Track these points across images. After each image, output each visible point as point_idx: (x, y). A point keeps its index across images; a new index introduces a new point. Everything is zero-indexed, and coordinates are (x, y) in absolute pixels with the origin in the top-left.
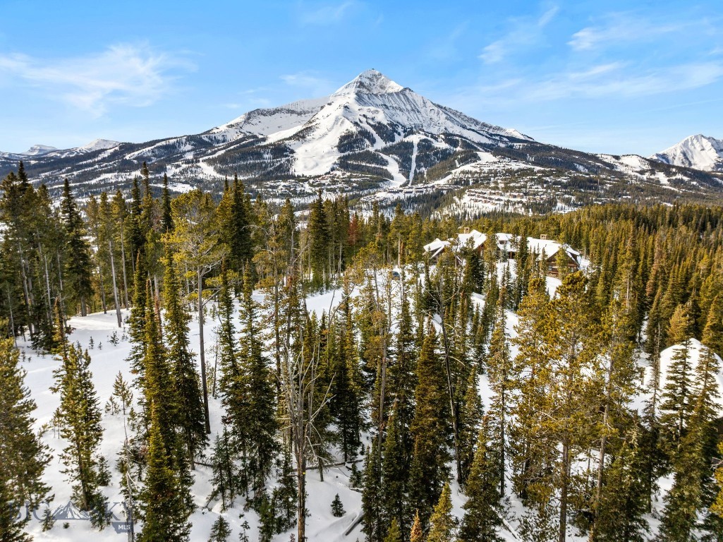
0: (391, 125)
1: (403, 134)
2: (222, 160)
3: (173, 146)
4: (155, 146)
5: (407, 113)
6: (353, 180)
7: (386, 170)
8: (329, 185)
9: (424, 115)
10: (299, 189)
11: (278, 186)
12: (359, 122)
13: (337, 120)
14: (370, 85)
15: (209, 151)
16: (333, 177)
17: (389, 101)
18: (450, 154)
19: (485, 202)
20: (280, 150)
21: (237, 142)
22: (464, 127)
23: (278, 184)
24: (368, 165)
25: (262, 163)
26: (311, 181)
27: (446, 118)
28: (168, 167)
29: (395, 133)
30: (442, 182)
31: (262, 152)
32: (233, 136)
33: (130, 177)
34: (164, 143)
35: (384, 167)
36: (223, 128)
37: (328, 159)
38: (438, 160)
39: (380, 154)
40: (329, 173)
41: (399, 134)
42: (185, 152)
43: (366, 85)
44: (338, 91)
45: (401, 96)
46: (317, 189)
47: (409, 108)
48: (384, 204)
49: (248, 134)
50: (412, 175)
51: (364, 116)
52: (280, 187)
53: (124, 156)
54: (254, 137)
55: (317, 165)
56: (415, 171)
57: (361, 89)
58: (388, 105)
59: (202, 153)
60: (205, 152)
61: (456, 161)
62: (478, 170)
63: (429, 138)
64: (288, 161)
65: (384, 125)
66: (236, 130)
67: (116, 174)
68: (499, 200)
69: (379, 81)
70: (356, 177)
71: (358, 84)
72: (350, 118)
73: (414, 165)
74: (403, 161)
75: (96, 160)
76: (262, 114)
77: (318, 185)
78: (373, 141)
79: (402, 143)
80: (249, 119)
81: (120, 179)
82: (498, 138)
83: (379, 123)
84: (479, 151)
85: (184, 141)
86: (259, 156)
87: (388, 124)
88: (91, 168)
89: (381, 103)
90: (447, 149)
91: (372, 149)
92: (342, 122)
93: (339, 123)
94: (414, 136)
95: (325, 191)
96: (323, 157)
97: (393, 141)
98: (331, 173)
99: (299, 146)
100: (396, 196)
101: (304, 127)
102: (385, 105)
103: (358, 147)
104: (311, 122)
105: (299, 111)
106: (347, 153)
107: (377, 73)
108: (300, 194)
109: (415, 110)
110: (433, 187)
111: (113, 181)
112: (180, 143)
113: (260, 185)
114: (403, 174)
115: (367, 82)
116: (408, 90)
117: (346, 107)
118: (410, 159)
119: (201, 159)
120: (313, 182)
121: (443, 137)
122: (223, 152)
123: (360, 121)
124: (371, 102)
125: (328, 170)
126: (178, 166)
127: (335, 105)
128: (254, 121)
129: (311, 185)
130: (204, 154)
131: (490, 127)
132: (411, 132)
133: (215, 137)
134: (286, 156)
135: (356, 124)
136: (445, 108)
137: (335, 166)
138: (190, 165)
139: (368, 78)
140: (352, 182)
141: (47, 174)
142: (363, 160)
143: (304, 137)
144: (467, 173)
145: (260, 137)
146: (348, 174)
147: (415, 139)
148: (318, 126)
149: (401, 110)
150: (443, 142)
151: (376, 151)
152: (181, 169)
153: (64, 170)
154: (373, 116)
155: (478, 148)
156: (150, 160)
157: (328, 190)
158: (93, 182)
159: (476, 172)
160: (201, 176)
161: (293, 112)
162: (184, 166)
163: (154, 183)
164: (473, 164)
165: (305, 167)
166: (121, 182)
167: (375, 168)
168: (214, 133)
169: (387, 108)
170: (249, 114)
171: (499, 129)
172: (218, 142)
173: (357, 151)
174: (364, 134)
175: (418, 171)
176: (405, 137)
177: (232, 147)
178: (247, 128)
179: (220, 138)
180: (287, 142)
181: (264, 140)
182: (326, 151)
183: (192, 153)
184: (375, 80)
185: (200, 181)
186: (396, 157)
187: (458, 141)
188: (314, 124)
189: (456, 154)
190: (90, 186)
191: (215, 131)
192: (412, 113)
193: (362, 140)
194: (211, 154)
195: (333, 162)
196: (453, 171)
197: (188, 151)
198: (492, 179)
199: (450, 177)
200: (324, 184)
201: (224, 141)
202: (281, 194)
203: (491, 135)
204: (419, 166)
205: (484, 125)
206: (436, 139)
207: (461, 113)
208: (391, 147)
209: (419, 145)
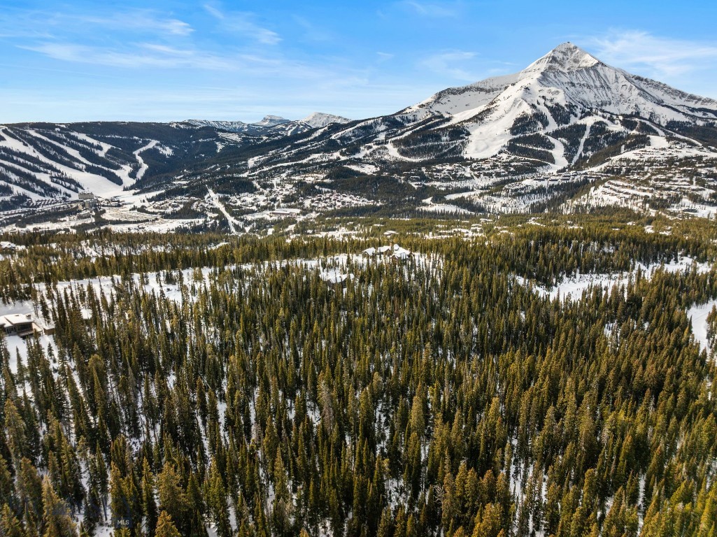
0: (570, 106)
1: (579, 115)
2: (406, 142)
3: (370, 127)
4: (356, 127)
5: (595, 90)
6: (513, 164)
7: (551, 154)
8: (489, 169)
9: (614, 91)
10: (459, 174)
11: (443, 170)
12: (536, 104)
13: (515, 102)
14: (563, 59)
15: (399, 132)
16: (496, 161)
17: (577, 78)
18: (622, 138)
19: (613, 195)
20: (459, 132)
21: (424, 122)
22: (660, 103)
23: (444, 167)
24: (534, 148)
25: (438, 145)
26: (474, 164)
27: (639, 94)
28: (362, 148)
29: (572, 115)
30: (595, 169)
31: (441, 134)
32: (423, 115)
33: (331, 158)
34: (363, 124)
35: (550, 151)
36: (415, 108)
37: (499, 141)
38: (607, 144)
39: (549, 137)
40: (495, 156)
41: (576, 116)
42: (379, 132)
43: (558, 59)
44: (529, 67)
45: (592, 72)
46: (476, 173)
47: (598, 84)
48: (523, 192)
49: (436, 113)
50: (576, 158)
51: (544, 97)
52: (445, 171)
53: (331, 136)
54: (441, 116)
55: (487, 147)
56: (581, 155)
57: (553, 64)
58: (575, 82)
59: (392, 134)
60: (396, 132)
61: (623, 147)
62: (637, 158)
63: (605, 121)
64: (463, 143)
65: (561, 107)
66: (426, 110)
67: (321, 154)
68: (626, 193)
69: (574, 54)
70: (519, 161)
71: (551, 59)
72: (528, 100)
73: (581, 148)
74: (571, 145)
75: (310, 139)
76: (452, 93)
77: (479, 170)
78: (546, 124)
79: (576, 126)
80: (439, 98)
81: (324, 159)
82: (700, 114)
83: (557, 104)
84: (657, 134)
85: (380, 121)
86: (438, 138)
87: (566, 105)
88: (305, 147)
89: (567, 80)
90: (619, 133)
91: (542, 133)
92: (520, 104)
93: (517, 105)
94: (591, 117)
95: (482, 175)
96: (495, 139)
97: (567, 123)
98: (498, 155)
99: (476, 128)
100: (540, 184)
101: (486, 108)
102: (572, 83)
103: (530, 130)
104: (492, 103)
105: (488, 88)
106: (518, 136)
107: (572, 46)
108: (459, 177)
109: (605, 86)
110: (586, 174)
111: (319, 161)
112: (376, 123)
113: (428, 168)
114: (567, 158)
115: (560, 56)
116: (600, 66)
117: (527, 88)
118: (579, 143)
119: (390, 140)
120: (475, 167)
121: (621, 118)
122: (411, 132)
123: (538, 103)
124: (556, 80)
125: (496, 153)
126: (370, 147)
127: (518, 86)
128: (444, 100)
129: (472, 169)
130: (395, 134)
131: (700, 99)
132: (589, 114)
133: (407, 117)
134: (462, 138)
135: (533, 106)
136: (646, 80)
137: (503, 149)
138: (379, 146)
139: (562, 52)
140: (511, 166)
141: (273, 151)
142: (530, 143)
143: (482, 119)
144: (624, 161)
145: (447, 116)
146: (513, 157)
147: (589, 121)
148: (496, 108)
149: (589, 87)
150: (620, 125)
151: (547, 134)
152: (371, 150)
153: (285, 149)
154: (553, 97)
155: (658, 130)
156: (350, 140)
157: (485, 174)
158: (305, 161)
159: (634, 160)
160: (386, 157)
161: (482, 90)
162: (375, 147)
163: (348, 165)
164: (637, 151)
165: (476, 149)
166: (324, 162)
167: (540, 151)
168: (407, 113)
169: (573, 85)
170: (440, 94)
171: (710, 101)
172: (409, 121)
173: (528, 134)
174: (539, 117)
175: (583, 155)
176: (581, 118)
177: (418, 128)
178: (437, 108)
179: (411, 118)
180: (465, 124)
181: (449, 120)
182: (499, 133)
183: (385, 133)
184: (569, 54)
185: (384, 162)
186: (564, 140)
187: (636, 123)
188: (494, 105)
189: (629, 137)
190: (302, 165)
191: (408, 111)
192: (601, 90)
193: (536, 123)
194: (399, 135)
195: (503, 145)
196: (612, 158)
197: (382, 131)
198: (646, 168)
199: (606, 164)
200: (484, 169)
201: (414, 121)
202: (443, 178)
203: (693, 110)
204: (585, 150)
205: (692, 98)
206: (612, 120)
207: (665, 85)
208: (563, 130)
209: (592, 127)
